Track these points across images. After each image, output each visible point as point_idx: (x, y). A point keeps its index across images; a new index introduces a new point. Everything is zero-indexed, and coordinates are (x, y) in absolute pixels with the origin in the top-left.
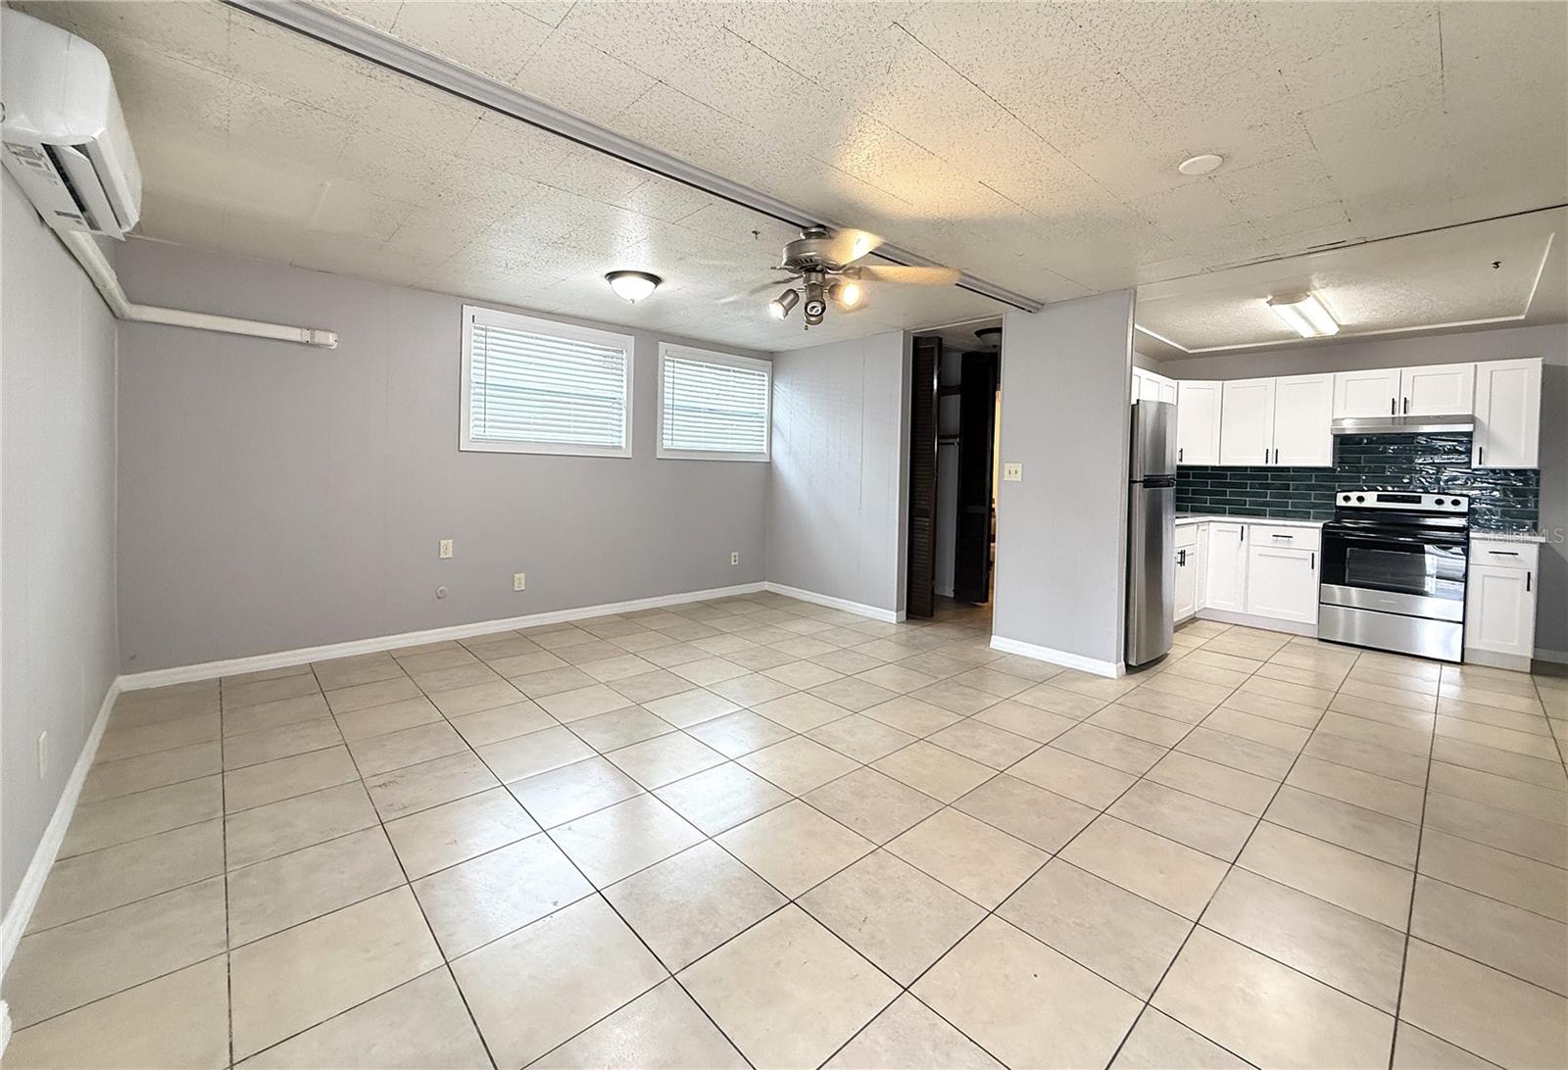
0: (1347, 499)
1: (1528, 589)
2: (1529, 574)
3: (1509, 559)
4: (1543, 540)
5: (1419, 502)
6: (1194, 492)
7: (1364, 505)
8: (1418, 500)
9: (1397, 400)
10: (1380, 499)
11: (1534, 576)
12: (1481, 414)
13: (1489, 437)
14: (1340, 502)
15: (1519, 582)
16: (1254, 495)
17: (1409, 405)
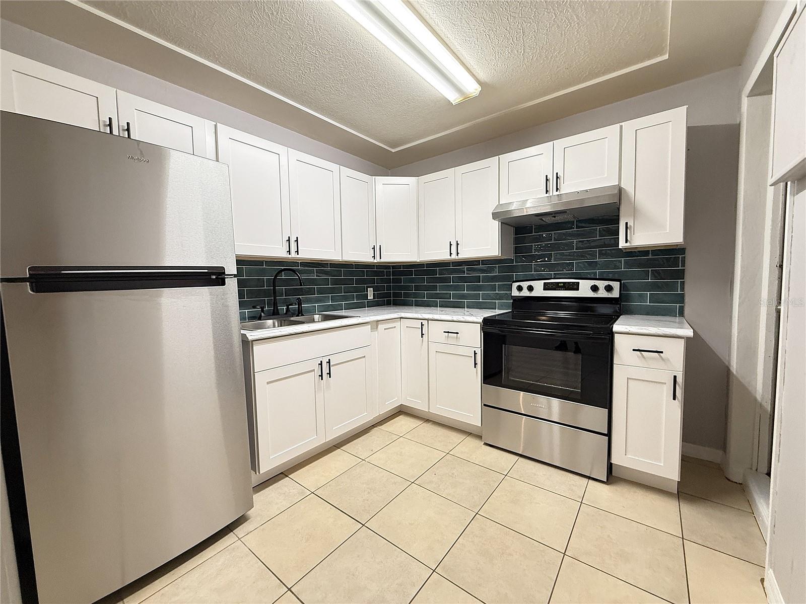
0: (520, 289)
1: (674, 399)
2: (675, 377)
3: (653, 359)
4: (689, 333)
5: (577, 289)
6: (417, 288)
7: (533, 294)
8: (575, 287)
9: (550, 177)
10: (547, 287)
11: (680, 380)
12: (627, 186)
13: (635, 212)
14: (515, 293)
15: (665, 387)
16: (456, 288)
17: (561, 181)
